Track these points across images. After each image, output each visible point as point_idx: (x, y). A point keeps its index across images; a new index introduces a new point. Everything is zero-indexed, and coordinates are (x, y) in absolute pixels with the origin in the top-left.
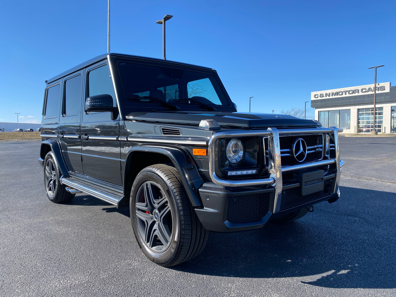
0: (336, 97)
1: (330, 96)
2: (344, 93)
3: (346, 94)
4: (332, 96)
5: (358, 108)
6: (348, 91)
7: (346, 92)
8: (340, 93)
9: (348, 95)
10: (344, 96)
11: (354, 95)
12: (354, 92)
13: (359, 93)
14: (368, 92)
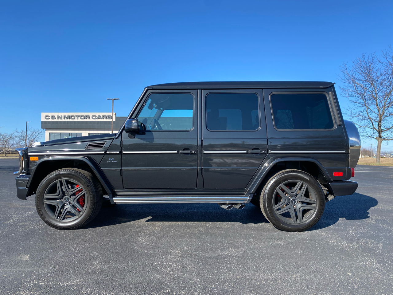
0: (68, 120)
1: (62, 119)
2: (76, 117)
3: (78, 119)
4: (65, 119)
5: (89, 133)
6: (80, 116)
7: (78, 117)
8: (73, 117)
9: (80, 120)
10: (76, 120)
11: (85, 120)
12: (86, 118)
13: (90, 119)
14: (98, 119)
